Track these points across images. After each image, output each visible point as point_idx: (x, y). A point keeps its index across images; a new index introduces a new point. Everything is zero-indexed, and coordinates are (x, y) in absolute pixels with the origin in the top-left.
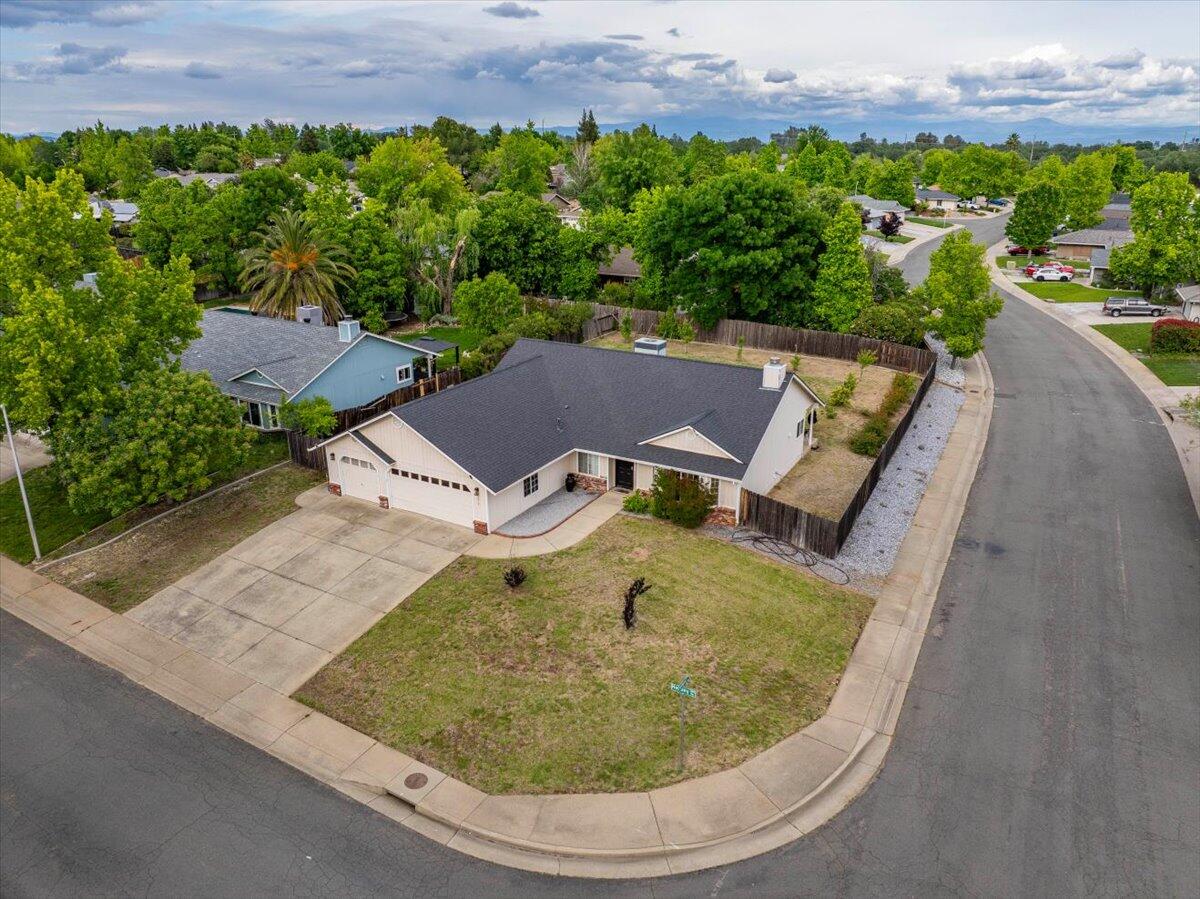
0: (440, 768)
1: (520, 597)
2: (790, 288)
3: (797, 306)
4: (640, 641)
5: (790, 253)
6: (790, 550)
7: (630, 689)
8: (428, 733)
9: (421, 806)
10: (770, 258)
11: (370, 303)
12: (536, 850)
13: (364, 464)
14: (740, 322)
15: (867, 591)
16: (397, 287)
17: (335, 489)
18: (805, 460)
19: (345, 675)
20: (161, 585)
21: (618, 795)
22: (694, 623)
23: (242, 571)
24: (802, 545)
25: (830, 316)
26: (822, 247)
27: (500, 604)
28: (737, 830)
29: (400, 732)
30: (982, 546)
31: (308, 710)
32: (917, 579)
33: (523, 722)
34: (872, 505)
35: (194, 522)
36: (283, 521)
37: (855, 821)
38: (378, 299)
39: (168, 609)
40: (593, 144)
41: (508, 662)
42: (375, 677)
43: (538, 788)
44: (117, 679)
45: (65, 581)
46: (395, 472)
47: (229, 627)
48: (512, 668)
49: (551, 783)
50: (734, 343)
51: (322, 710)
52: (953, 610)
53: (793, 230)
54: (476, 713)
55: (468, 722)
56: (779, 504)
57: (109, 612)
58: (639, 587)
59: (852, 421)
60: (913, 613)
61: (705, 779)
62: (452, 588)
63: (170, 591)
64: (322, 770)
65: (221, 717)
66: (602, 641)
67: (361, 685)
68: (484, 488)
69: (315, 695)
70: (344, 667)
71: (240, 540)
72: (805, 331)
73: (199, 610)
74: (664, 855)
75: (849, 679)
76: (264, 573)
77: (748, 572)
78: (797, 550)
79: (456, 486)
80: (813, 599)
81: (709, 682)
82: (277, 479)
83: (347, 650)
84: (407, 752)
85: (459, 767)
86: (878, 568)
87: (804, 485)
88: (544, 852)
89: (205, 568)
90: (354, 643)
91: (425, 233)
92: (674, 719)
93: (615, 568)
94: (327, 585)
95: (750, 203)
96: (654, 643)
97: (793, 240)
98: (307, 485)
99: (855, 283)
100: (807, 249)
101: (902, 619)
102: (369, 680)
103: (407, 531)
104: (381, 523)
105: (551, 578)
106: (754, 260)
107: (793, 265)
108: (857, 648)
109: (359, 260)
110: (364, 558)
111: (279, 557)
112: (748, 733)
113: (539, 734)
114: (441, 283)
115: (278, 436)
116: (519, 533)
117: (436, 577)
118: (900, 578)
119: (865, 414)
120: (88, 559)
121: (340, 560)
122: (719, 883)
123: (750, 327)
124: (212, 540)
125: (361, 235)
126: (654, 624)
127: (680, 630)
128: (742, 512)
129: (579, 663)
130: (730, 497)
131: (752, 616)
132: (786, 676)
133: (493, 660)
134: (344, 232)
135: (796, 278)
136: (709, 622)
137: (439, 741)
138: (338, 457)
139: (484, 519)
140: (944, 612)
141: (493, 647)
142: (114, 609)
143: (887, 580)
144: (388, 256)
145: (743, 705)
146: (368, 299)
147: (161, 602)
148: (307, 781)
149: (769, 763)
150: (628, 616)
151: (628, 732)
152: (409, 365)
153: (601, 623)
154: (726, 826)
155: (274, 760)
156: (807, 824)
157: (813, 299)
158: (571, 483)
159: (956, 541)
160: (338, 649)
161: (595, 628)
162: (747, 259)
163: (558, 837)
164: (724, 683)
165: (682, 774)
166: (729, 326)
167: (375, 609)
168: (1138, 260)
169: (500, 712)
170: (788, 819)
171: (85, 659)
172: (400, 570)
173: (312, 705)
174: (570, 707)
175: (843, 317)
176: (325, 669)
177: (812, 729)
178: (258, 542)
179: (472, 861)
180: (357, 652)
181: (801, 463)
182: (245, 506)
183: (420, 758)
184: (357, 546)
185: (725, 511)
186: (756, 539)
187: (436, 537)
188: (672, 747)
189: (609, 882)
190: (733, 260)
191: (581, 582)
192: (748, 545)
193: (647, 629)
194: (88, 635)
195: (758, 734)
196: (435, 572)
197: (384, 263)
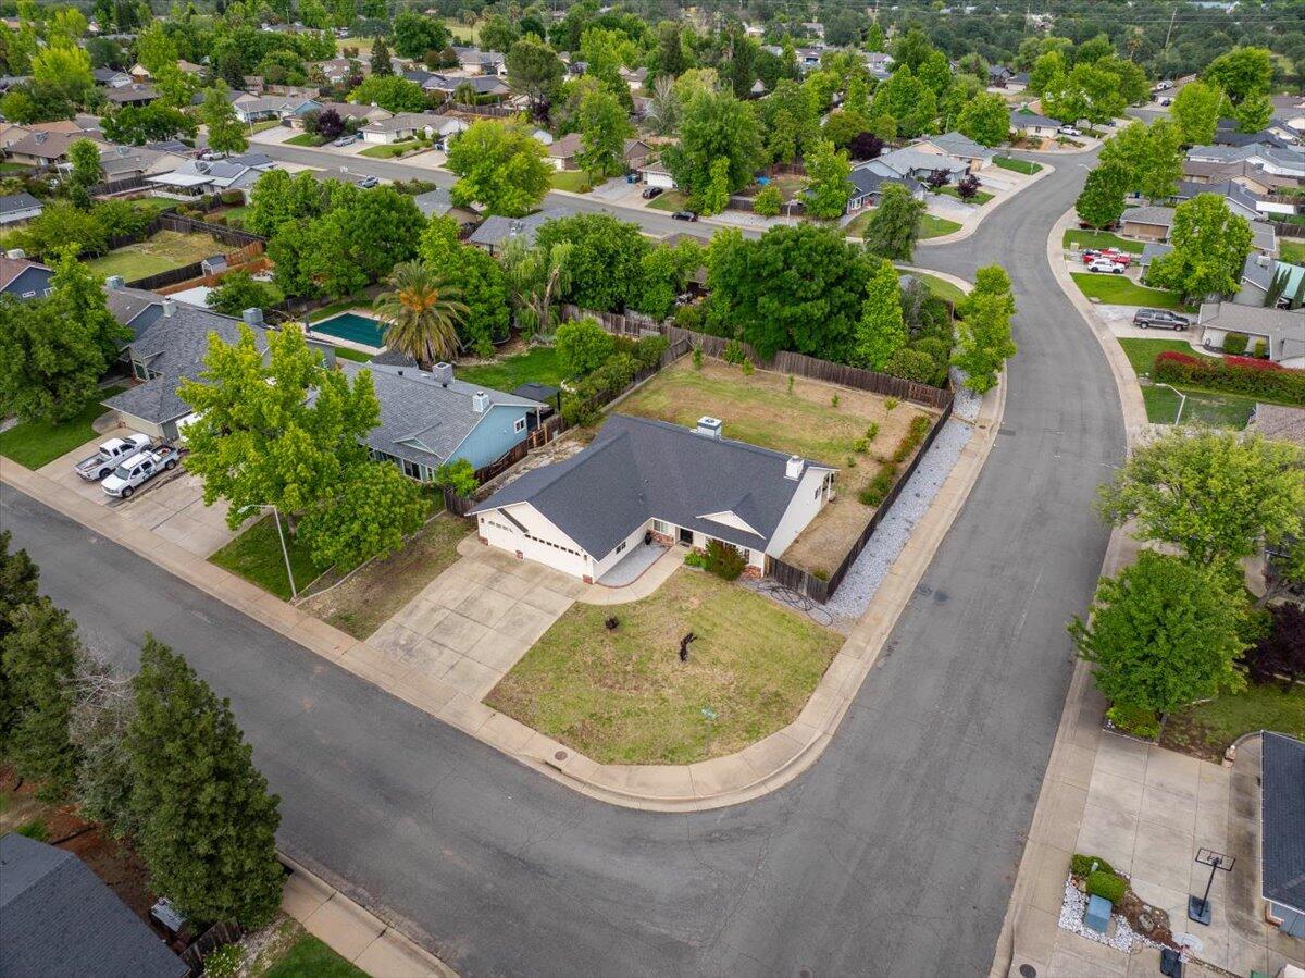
0: (574, 748)
1: (615, 635)
2: (836, 333)
3: (841, 348)
4: (690, 669)
5: (838, 302)
6: (795, 598)
7: (683, 702)
8: (565, 727)
9: (565, 770)
10: (818, 309)
11: (481, 332)
12: (628, 796)
13: (505, 528)
14: (794, 354)
15: (842, 632)
16: (502, 316)
17: (484, 541)
18: (823, 513)
19: (513, 689)
20: (382, 619)
21: (671, 767)
22: (725, 657)
23: (433, 610)
24: (804, 594)
25: (870, 355)
26: (864, 295)
27: (602, 641)
28: (736, 788)
29: (549, 726)
30: (933, 593)
31: (493, 711)
32: (879, 620)
33: (619, 722)
34: (864, 555)
35: (391, 567)
36: (452, 568)
37: (799, 785)
38: (487, 327)
39: (392, 638)
40: (676, 79)
41: (610, 683)
42: (531, 690)
43: (629, 762)
44: (375, 688)
45: (318, 615)
46: (529, 537)
47: (434, 652)
48: (612, 687)
49: (635, 758)
50: (789, 371)
51: (501, 711)
52: (896, 647)
53: (840, 280)
54: (592, 715)
55: (587, 721)
56: (790, 567)
57: (354, 640)
58: (690, 638)
59: (868, 469)
60: (869, 649)
61: (720, 759)
62: (572, 628)
63: (388, 625)
64: (506, 748)
65: (444, 714)
66: (666, 669)
67: (522, 696)
68: (590, 558)
69: (495, 700)
70: (511, 682)
71: (426, 584)
72: (847, 367)
73: (412, 640)
74: (694, 800)
75: (815, 697)
76: (448, 612)
77: (766, 616)
78: (801, 597)
79: (571, 551)
80: (805, 637)
81: (729, 698)
82: (440, 528)
83: (512, 671)
84: (554, 738)
85: (585, 748)
86: (855, 612)
87: (817, 538)
88: (632, 797)
89: (408, 607)
90: (515, 666)
91: (526, 266)
92: (706, 722)
93: (677, 615)
94: (491, 623)
95: (804, 260)
96: (698, 671)
97: (839, 290)
98: (463, 535)
99: (891, 330)
100: (853, 297)
101: (860, 653)
102: (527, 692)
103: (537, 580)
104: (518, 572)
105: (635, 622)
106: (804, 312)
107: (839, 313)
108: (825, 676)
109: (470, 295)
110: (512, 602)
111: (455, 599)
112: (748, 732)
113: (629, 730)
114: (539, 308)
115: (436, 490)
116: (613, 583)
117: (560, 619)
118: (867, 620)
119: (880, 461)
120: (327, 597)
121: (495, 602)
122: (722, 816)
123: (803, 359)
124: (407, 584)
125: (471, 272)
126: (699, 658)
127: (716, 662)
128: (765, 568)
129: (652, 685)
130: (758, 560)
131: (762, 651)
132: (777, 695)
133: (600, 681)
134: (457, 269)
135: (840, 325)
136: (734, 656)
137: (571, 732)
138: (486, 521)
139: (590, 574)
140: (889, 650)
141: (600, 672)
142: (358, 638)
143: (858, 622)
144: (495, 289)
145: (748, 713)
146: (479, 329)
147: (385, 632)
148: (500, 754)
149: (758, 750)
150: (683, 654)
151: (679, 730)
152: (524, 418)
153: (666, 658)
154: (729, 785)
155: (480, 742)
156: (773, 786)
157: (855, 340)
158: (648, 539)
159: (917, 587)
160: (506, 670)
161: (662, 660)
162: (798, 310)
163: (639, 789)
164: (738, 698)
165: (708, 755)
166: (785, 357)
167: (523, 641)
168: (1171, 274)
169: (606, 716)
170: (763, 783)
171: (351, 675)
172: (537, 612)
173: (494, 708)
174: (646, 713)
175: (880, 355)
176: (500, 683)
177: (786, 730)
178: (438, 587)
179: (595, 801)
180: (517, 672)
181: (818, 516)
182: (422, 553)
183: (561, 742)
184: (507, 592)
185: (754, 568)
186: (774, 589)
187: (558, 585)
188: (704, 740)
189: (665, 813)
190: (787, 312)
191: (654, 625)
192: (767, 594)
193: (695, 661)
194: (346, 657)
195: (753, 732)
196: (561, 613)
197: (492, 296)
